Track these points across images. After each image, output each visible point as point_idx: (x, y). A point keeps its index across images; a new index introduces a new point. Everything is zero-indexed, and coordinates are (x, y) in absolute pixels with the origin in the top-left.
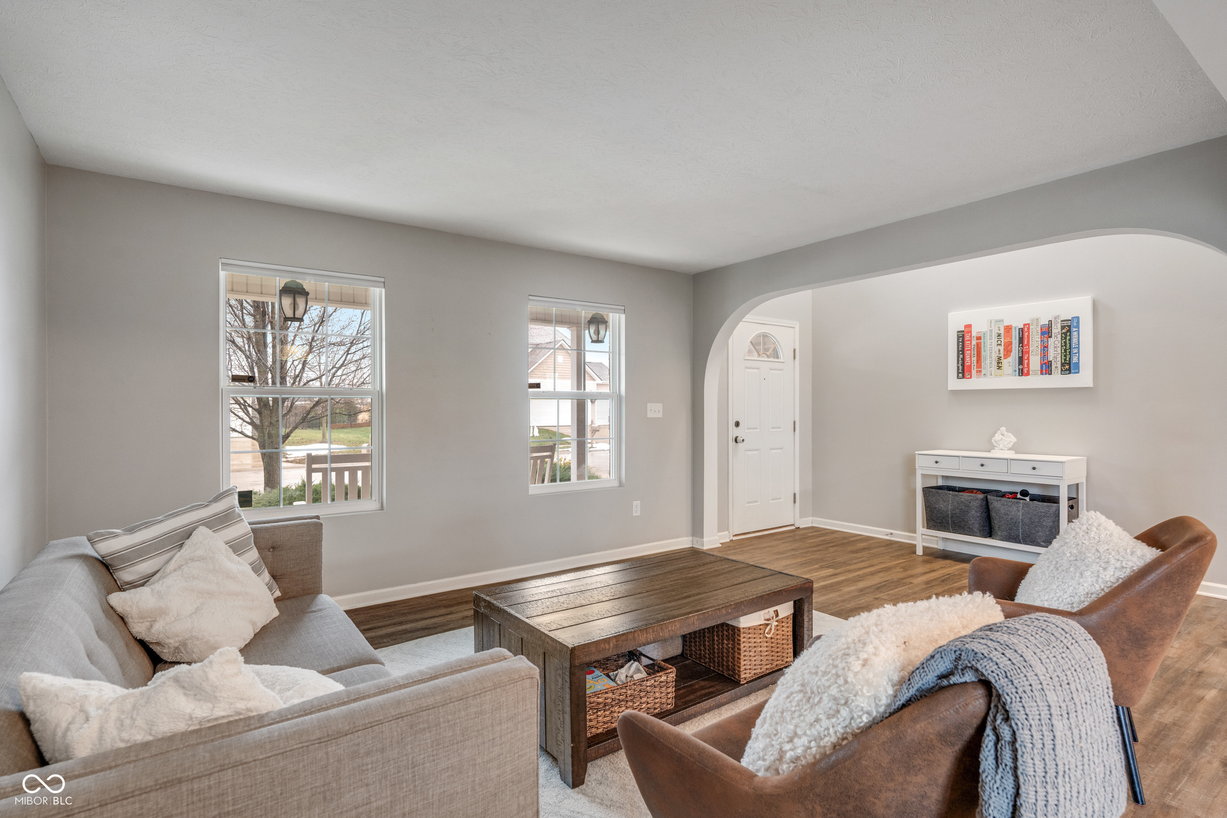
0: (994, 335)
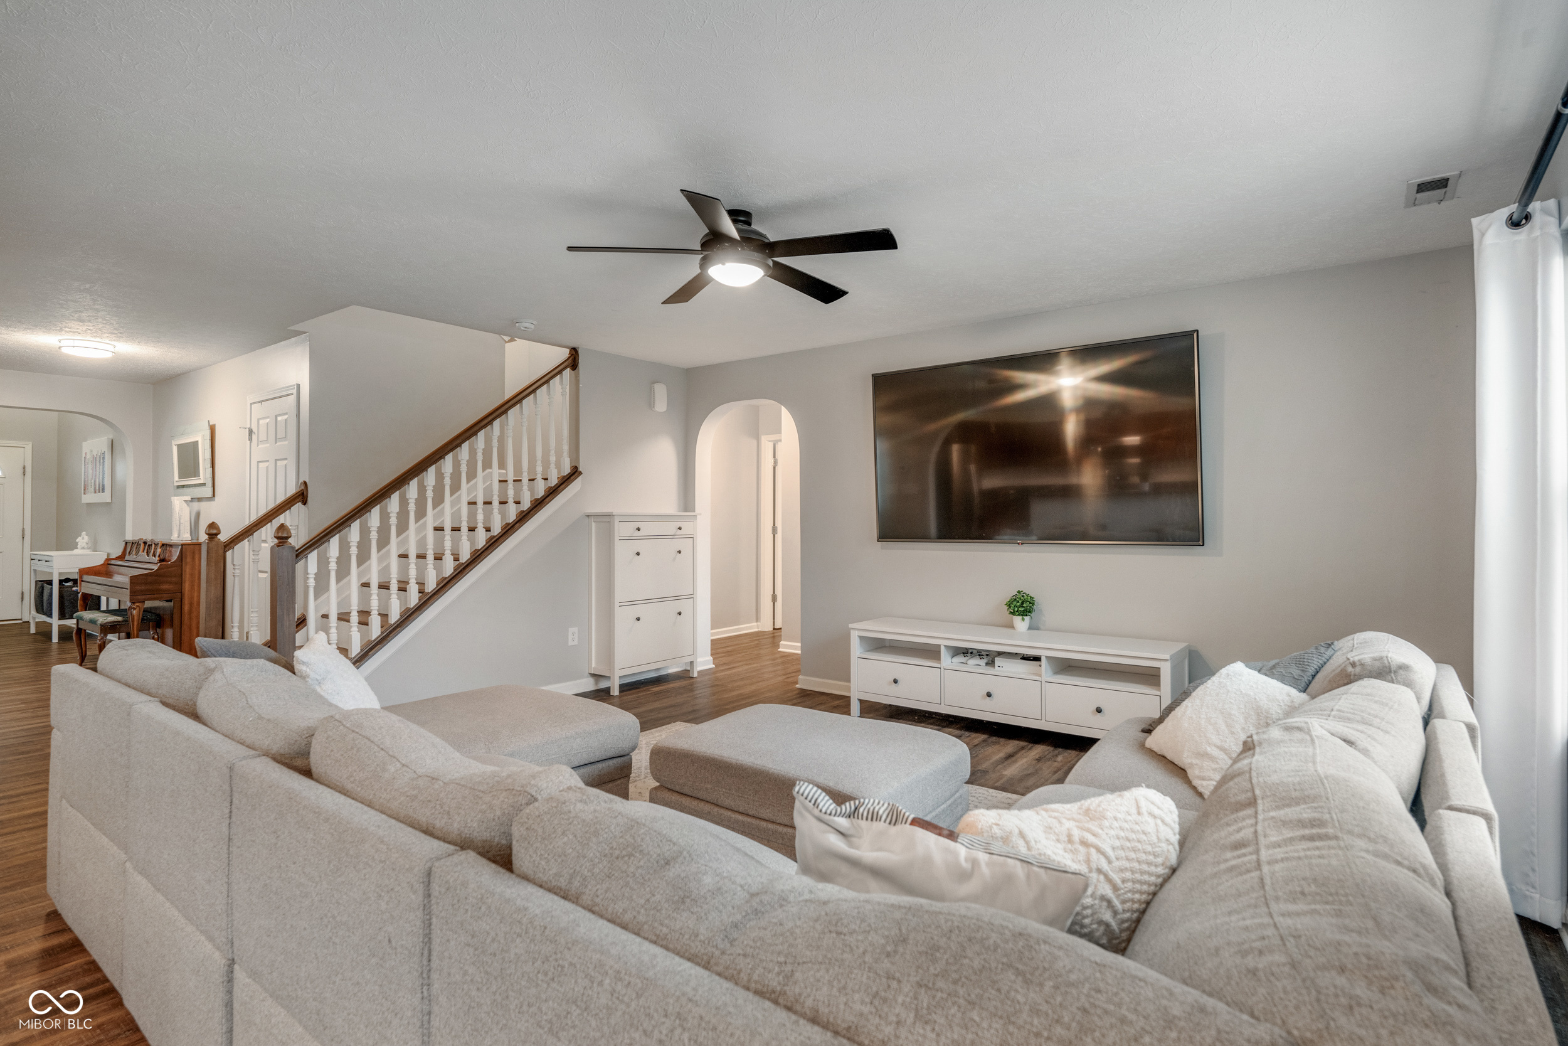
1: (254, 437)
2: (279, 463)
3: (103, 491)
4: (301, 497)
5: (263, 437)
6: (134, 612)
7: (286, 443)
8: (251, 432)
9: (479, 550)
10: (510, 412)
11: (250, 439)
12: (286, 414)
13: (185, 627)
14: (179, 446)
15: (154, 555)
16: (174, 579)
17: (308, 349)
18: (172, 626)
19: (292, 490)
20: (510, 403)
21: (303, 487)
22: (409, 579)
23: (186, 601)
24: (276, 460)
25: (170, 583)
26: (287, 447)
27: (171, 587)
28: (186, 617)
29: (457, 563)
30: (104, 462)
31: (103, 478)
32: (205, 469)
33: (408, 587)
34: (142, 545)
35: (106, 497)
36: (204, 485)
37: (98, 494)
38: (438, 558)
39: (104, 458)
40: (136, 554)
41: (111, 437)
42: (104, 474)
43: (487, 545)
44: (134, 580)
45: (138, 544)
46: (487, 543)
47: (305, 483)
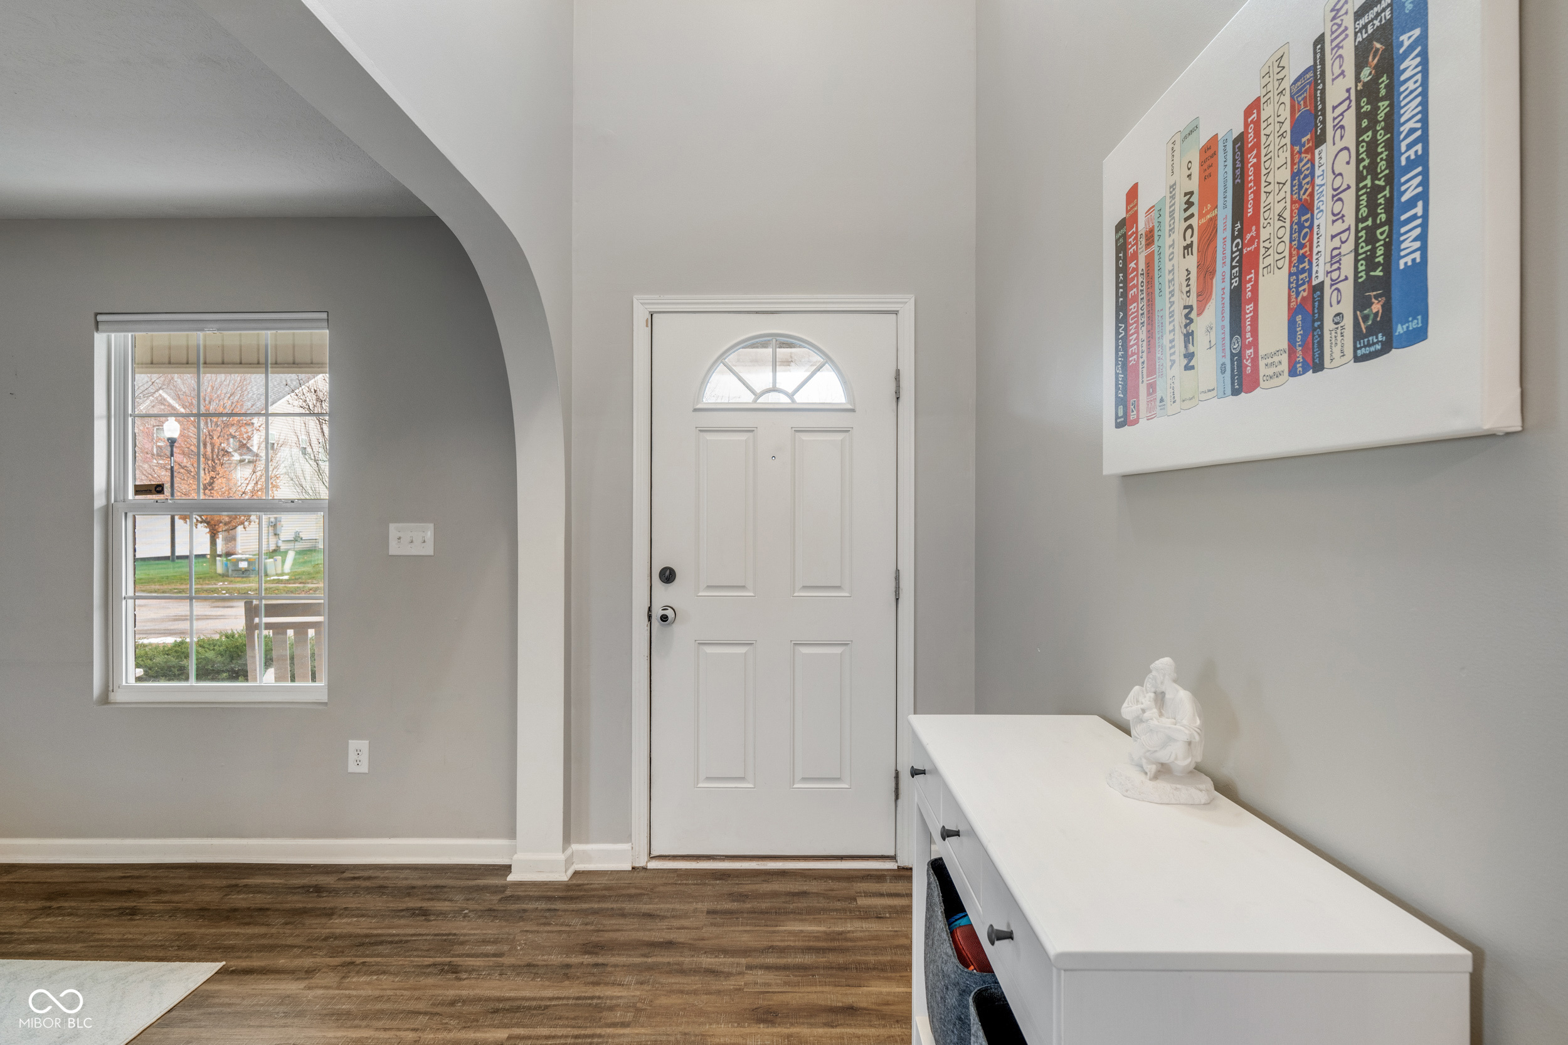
0: (1180, 200)
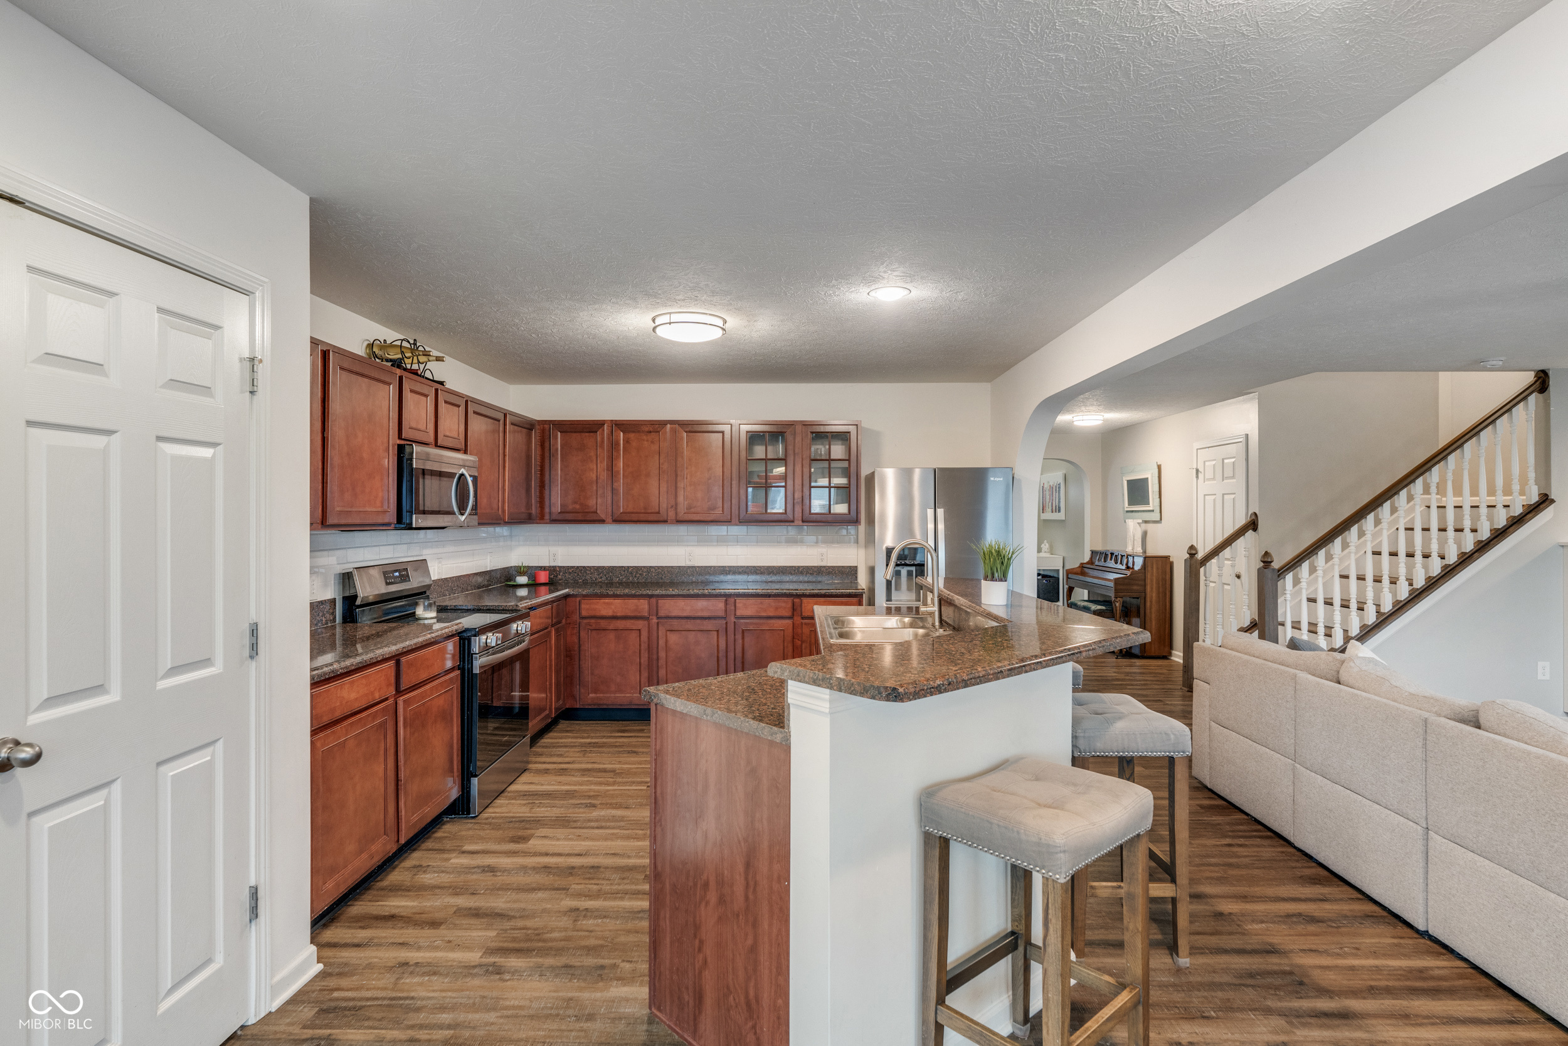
1: (1200, 475)
2: (1226, 497)
3: (1059, 511)
4: (1253, 525)
5: (1209, 474)
6: (1117, 604)
7: (1234, 480)
8: (1197, 471)
9: (1434, 577)
10: (1465, 446)
11: (1197, 477)
12: (1234, 457)
13: (1147, 618)
14: (1129, 482)
15: (1121, 563)
16: (1140, 583)
17: (1257, 406)
18: (1138, 616)
19: (1242, 521)
20: (1467, 437)
21: (1253, 517)
22: (1367, 600)
23: (1148, 600)
24: (1223, 494)
25: (1138, 585)
26: (1237, 485)
27: (1138, 588)
28: (1148, 611)
29: (1412, 587)
30: (1059, 491)
31: (1059, 502)
32: (1153, 499)
33: (1365, 606)
34: (1109, 555)
35: (1061, 516)
36: (1153, 511)
37: (1054, 513)
38: (1393, 581)
39: (1059, 488)
40: (1105, 561)
41: (1064, 472)
42: (1059, 499)
43: (1443, 573)
44: (1116, 580)
45: (1106, 555)
46: (1442, 571)
47: (1255, 514)
